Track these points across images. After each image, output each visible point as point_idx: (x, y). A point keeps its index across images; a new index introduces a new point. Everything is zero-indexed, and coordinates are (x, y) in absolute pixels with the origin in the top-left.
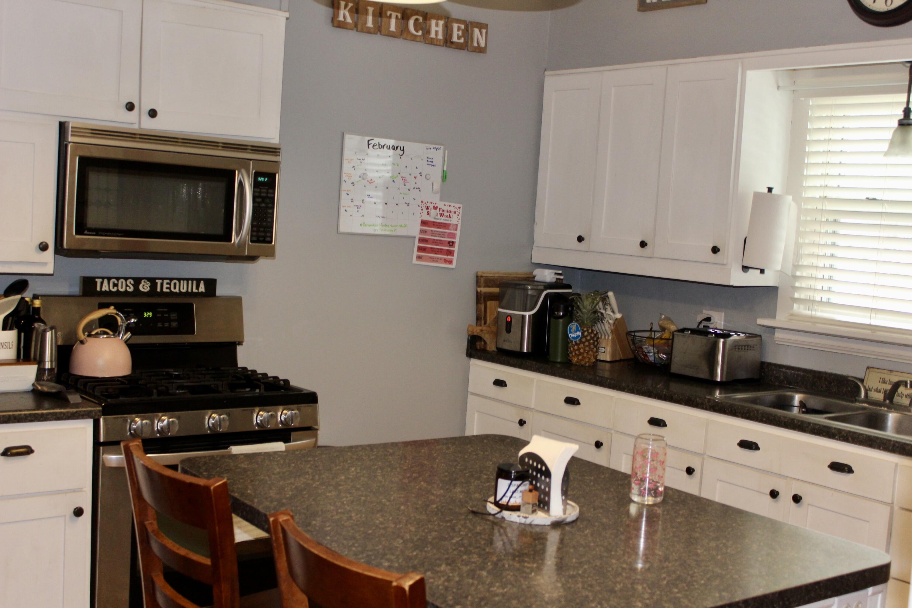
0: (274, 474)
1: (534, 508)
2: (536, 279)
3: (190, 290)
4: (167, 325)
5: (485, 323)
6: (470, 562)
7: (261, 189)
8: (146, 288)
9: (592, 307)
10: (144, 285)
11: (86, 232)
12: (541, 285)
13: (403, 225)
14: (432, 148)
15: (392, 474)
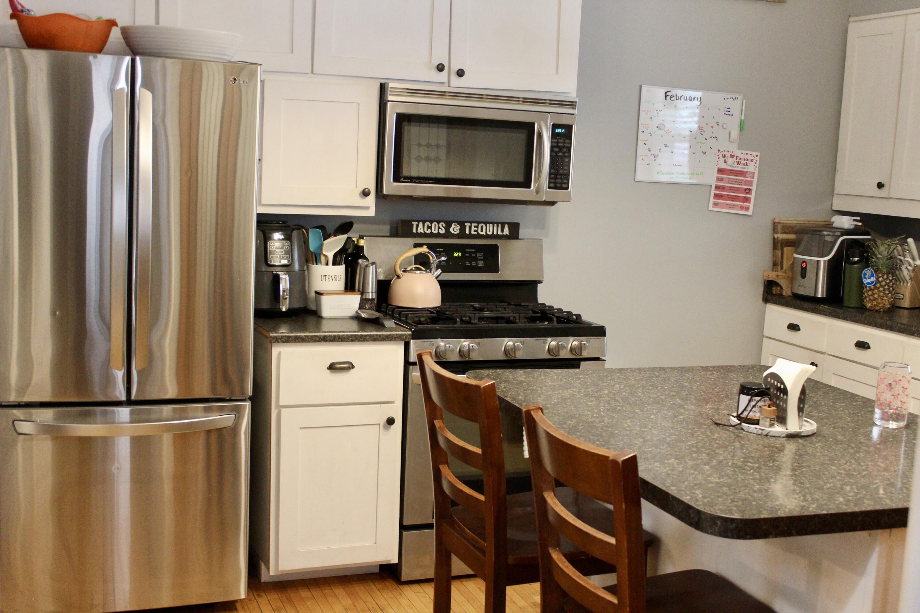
0: (546, 386)
1: (772, 422)
2: (834, 225)
3: (495, 233)
4: (474, 264)
5: (782, 269)
6: (698, 459)
7: (558, 139)
8: (456, 230)
9: (888, 252)
10: (454, 228)
11: (402, 180)
12: (838, 231)
13: (699, 173)
14: (729, 98)
15: (653, 391)
